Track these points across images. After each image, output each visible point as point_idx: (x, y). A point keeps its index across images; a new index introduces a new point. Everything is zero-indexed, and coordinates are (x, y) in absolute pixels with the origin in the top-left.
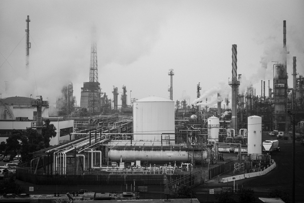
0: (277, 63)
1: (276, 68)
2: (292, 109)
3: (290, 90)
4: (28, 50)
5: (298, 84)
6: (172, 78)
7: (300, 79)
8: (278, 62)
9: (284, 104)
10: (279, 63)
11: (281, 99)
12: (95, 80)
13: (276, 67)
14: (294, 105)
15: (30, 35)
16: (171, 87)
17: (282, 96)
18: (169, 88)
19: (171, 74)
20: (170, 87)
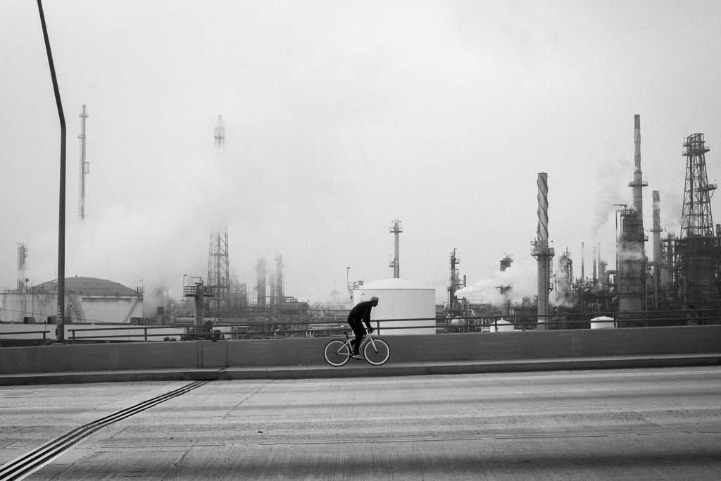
0: (623, 208)
1: (623, 218)
2: (656, 307)
3: (650, 266)
4: (83, 178)
5: (664, 252)
6: (397, 239)
7: (669, 240)
8: (626, 206)
9: (641, 295)
10: (628, 208)
11: (634, 285)
12: (221, 241)
13: (621, 216)
14: (659, 299)
15: (87, 146)
16: (397, 259)
17: (634, 278)
18: (392, 260)
19: (397, 231)
20: (393, 257)
